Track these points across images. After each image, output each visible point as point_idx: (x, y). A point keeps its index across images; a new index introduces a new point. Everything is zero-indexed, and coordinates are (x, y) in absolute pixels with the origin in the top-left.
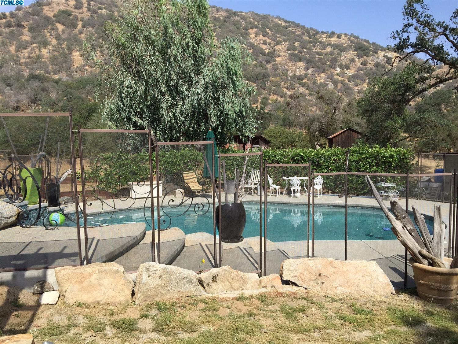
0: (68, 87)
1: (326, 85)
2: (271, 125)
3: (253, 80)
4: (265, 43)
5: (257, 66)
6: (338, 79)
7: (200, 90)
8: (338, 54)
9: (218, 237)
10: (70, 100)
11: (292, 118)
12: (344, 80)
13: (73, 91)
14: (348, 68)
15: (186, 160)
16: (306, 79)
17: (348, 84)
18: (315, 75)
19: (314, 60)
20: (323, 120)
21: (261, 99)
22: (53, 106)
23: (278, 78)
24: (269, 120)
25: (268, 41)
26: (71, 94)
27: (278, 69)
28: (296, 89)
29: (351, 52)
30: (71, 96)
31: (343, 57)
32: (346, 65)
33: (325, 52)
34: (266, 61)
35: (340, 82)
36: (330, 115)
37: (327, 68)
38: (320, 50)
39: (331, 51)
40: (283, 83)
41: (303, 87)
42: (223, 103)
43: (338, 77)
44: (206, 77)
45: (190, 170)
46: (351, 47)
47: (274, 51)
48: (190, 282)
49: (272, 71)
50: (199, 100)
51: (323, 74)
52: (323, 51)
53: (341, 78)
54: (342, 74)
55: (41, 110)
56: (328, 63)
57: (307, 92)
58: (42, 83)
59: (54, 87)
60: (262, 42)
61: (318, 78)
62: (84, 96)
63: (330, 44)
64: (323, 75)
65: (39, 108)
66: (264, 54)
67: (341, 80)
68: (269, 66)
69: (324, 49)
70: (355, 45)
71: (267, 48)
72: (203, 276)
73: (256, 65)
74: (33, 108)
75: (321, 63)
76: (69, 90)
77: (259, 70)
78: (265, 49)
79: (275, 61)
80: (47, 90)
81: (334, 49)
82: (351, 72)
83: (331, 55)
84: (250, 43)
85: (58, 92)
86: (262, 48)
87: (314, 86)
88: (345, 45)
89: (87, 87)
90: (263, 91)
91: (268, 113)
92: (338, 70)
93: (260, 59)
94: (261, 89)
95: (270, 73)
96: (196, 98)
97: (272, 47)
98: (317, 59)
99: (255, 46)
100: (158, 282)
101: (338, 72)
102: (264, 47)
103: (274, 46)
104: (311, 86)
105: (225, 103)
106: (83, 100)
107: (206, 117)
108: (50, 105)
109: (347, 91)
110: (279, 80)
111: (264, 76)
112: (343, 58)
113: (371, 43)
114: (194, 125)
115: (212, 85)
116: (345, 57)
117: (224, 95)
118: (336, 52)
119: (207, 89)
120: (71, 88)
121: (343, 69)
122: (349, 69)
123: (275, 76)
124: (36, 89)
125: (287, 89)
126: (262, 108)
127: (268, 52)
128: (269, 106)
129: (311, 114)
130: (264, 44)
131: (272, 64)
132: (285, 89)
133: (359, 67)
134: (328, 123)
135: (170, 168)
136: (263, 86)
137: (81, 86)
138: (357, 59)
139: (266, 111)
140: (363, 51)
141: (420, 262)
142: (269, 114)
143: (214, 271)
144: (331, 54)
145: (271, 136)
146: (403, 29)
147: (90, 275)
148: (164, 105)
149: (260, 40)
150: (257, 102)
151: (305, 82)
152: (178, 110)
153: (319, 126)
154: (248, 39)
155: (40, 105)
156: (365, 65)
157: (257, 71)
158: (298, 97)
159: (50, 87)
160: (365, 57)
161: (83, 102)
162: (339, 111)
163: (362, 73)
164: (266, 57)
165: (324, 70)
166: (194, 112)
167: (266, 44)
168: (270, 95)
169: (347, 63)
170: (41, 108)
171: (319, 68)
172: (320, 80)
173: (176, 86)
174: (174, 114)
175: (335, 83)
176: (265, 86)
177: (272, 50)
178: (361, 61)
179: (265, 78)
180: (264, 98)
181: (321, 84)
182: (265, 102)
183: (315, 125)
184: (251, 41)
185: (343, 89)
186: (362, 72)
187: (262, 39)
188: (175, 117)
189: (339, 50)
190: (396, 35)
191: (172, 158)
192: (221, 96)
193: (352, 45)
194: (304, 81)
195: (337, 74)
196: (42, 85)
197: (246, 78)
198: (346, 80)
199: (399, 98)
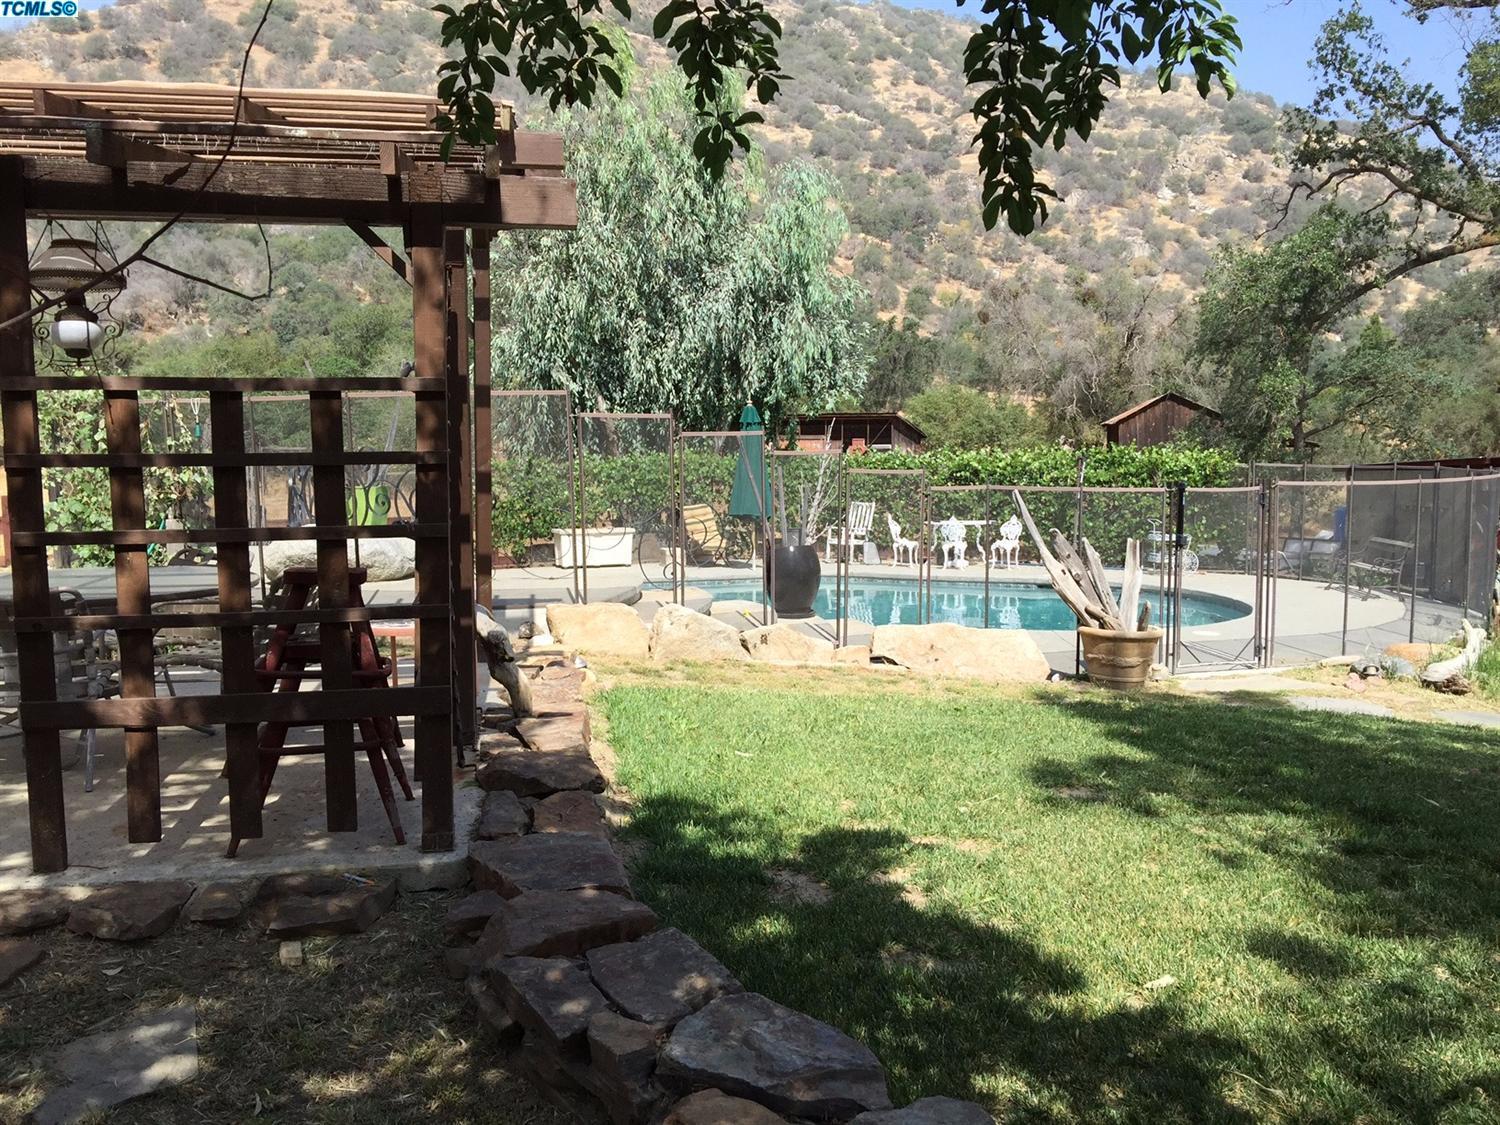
0: (291, 255)
1: (1125, 246)
2: (936, 379)
3: (883, 229)
4: (922, 107)
5: (897, 183)
6: (1164, 226)
7: (723, 306)
8: (1168, 143)
9: (769, 608)
10: (300, 296)
11: (996, 359)
12: (1184, 231)
13: (306, 267)
14: (1199, 189)
15: (689, 479)
16: (1059, 227)
17: (1197, 245)
18: (1087, 212)
19: (1085, 162)
20: (1092, 368)
21: (909, 295)
22: (246, 314)
23: (965, 223)
24: (932, 364)
25: (935, 98)
26: (302, 278)
27: (965, 192)
28: (1025, 259)
29: (1212, 136)
30: (301, 285)
31: (1185, 153)
32: (1192, 179)
33: (1124, 138)
34: (925, 167)
35: (1173, 236)
36: (1115, 352)
37: (1128, 191)
38: (1108, 130)
39: (1143, 134)
40: (980, 240)
41: (1046, 252)
42: (778, 338)
43: (1165, 219)
44: (739, 274)
45: (698, 500)
46: (1210, 118)
47: (955, 132)
48: (728, 638)
49: (945, 200)
50: (719, 330)
51: (1115, 209)
52: (1116, 133)
53: (1174, 225)
54: (1178, 211)
55: (207, 326)
56: (1134, 173)
57: (1061, 269)
58: (209, 240)
59: (245, 254)
60: (914, 104)
61: (1099, 224)
62: (340, 284)
63: (1140, 111)
64: (1114, 213)
65: (202, 323)
66: (920, 144)
67: (1174, 232)
68: (936, 185)
69: (1121, 126)
70: (1226, 113)
71: (931, 125)
72: (747, 635)
73: (892, 180)
74: (183, 320)
75: (1110, 175)
76: (295, 263)
77: (903, 197)
78: (924, 128)
79: (957, 166)
80: (223, 265)
81: (1155, 126)
82: (1209, 205)
83: (1144, 146)
84: (875, 106)
85: (259, 271)
86: (913, 125)
87: (1084, 249)
88: (1192, 114)
89: (351, 257)
90: (915, 266)
91: (928, 340)
92: (1166, 196)
93: (907, 160)
94: (909, 261)
95: (937, 206)
96: (713, 325)
97: (947, 121)
98: (1097, 160)
99: (890, 116)
100: (684, 633)
101: (1167, 203)
102: (920, 119)
103: (955, 117)
104: (1075, 250)
105: (783, 338)
106: (337, 298)
107: (736, 370)
108: (237, 312)
109: (1194, 266)
110: (967, 231)
111: (918, 216)
112: (1183, 156)
113: (1280, 105)
114: (706, 390)
115: (754, 293)
116: (1191, 154)
117: (782, 315)
118: (1160, 138)
119: (740, 304)
120: (299, 258)
121: (1182, 193)
122: (1203, 193)
123: (956, 215)
124: (191, 258)
125: (994, 260)
126: (910, 326)
127: (934, 139)
128: (933, 318)
129: (1055, 349)
130: (919, 109)
131: (945, 176)
132: (986, 262)
133: (1237, 188)
134: (1107, 376)
135: (651, 497)
136: (915, 251)
137: (333, 251)
138: (1229, 161)
139: (922, 333)
140: (1250, 133)
141: (1087, 625)
142: (931, 345)
143: (763, 629)
144: (1145, 142)
145: (929, 418)
146: (1317, 103)
147: (594, 614)
148: (633, 342)
149: (908, 96)
150: (894, 304)
151: (1056, 237)
152: (669, 352)
153: (1078, 384)
154: (868, 94)
155: (205, 310)
156: (1258, 179)
157: (895, 200)
158: (1016, 296)
159: (233, 252)
160: (1258, 153)
161: (339, 304)
162: (1142, 341)
163: (1245, 209)
164: (925, 153)
165: (1120, 196)
166: (707, 358)
167: (927, 110)
168: (937, 280)
169: (1198, 173)
170: (207, 320)
171: (1101, 189)
172: (1105, 229)
173: (662, 294)
174: (657, 361)
175: (1155, 239)
176: (922, 249)
177: (947, 130)
178: (1245, 165)
179: (923, 223)
180: (917, 291)
181: (1109, 243)
182: (919, 303)
183: (1069, 382)
184: (878, 99)
185: (1181, 259)
186: (1247, 204)
187: (915, 95)
188: (659, 369)
189: (1172, 129)
190: (1295, 121)
191: (657, 472)
192: (775, 321)
193: (1215, 114)
194: (1050, 234)
195: (1164, 211)
196: (209, 248)
197: (860, 223)
198: (1194, 231)
199: (1292, 310)
